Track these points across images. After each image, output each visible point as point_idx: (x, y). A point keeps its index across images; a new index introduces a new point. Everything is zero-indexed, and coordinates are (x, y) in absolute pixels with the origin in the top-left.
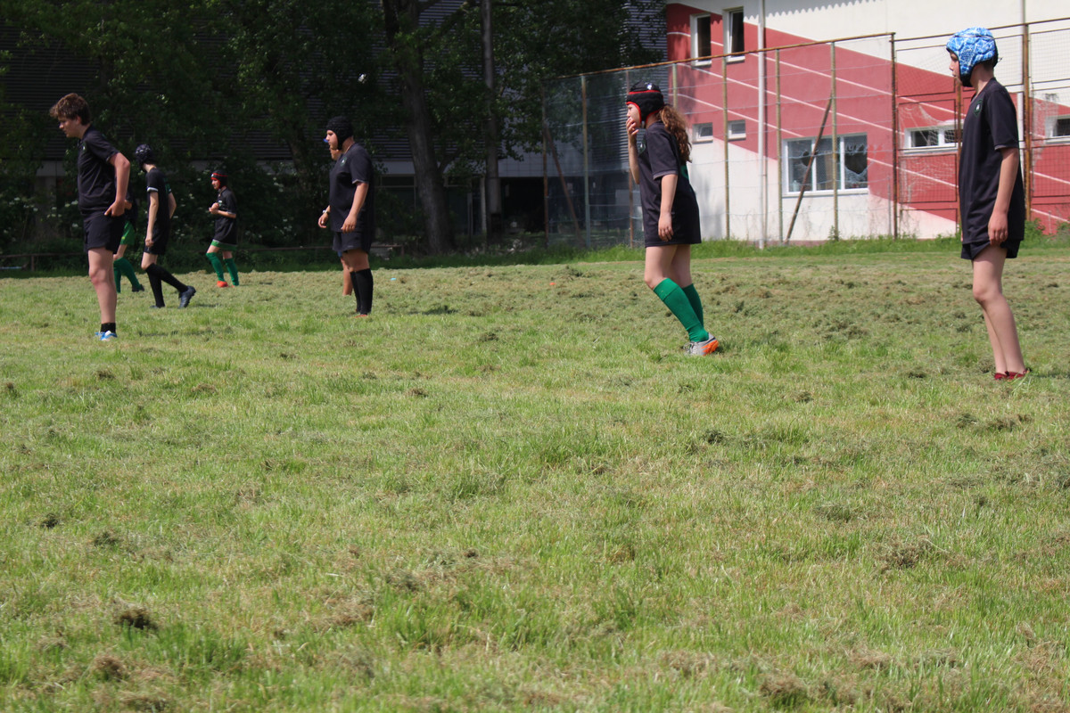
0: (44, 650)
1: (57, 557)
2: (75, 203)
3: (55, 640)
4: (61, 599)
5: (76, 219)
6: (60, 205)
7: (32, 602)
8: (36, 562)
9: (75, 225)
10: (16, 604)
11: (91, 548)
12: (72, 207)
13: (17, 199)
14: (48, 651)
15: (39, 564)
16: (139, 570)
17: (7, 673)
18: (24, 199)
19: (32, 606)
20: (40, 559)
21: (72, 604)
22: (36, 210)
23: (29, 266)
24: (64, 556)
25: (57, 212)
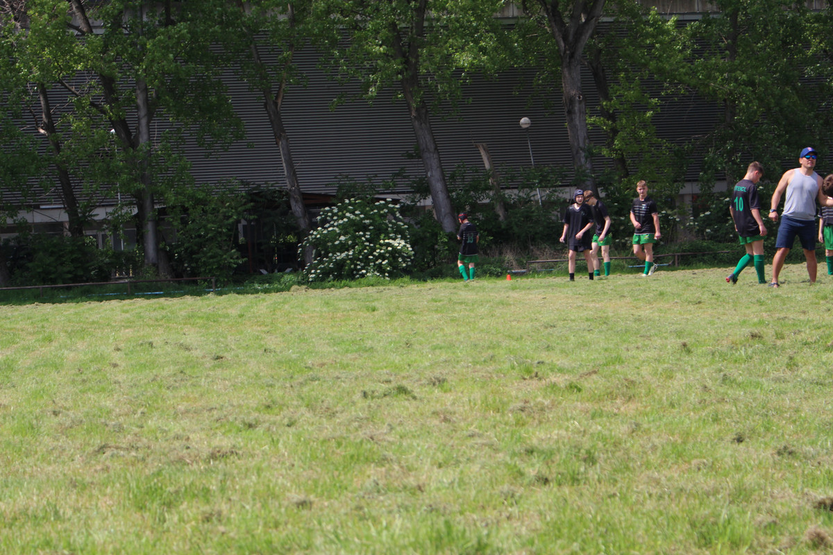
0: (762, 526)
1: (752, 463)
2: (708, 213)
3: (770, 519)
4: (763, 492)
5: (709, 225)
6: (696, 215)
7: (740, 494)
8: (735, 466)
9: (708, 230)
10: (729, 495)
11: (776, 456)
12: (706, 216)
13: (664, 212)
14: (765, 527)
15: (738, 468)
16: (819, 473)
17: (738, 541)
18: (669, 212)
19: (741, 497)
20: (738, 464)
21: (772, 496)
22: (678, 220)
23: (674, 263)
24: (757, 462)
25: (694, 221)
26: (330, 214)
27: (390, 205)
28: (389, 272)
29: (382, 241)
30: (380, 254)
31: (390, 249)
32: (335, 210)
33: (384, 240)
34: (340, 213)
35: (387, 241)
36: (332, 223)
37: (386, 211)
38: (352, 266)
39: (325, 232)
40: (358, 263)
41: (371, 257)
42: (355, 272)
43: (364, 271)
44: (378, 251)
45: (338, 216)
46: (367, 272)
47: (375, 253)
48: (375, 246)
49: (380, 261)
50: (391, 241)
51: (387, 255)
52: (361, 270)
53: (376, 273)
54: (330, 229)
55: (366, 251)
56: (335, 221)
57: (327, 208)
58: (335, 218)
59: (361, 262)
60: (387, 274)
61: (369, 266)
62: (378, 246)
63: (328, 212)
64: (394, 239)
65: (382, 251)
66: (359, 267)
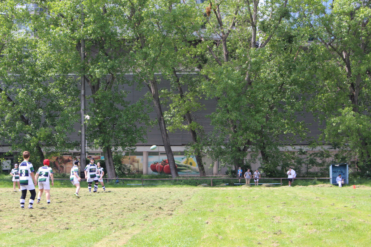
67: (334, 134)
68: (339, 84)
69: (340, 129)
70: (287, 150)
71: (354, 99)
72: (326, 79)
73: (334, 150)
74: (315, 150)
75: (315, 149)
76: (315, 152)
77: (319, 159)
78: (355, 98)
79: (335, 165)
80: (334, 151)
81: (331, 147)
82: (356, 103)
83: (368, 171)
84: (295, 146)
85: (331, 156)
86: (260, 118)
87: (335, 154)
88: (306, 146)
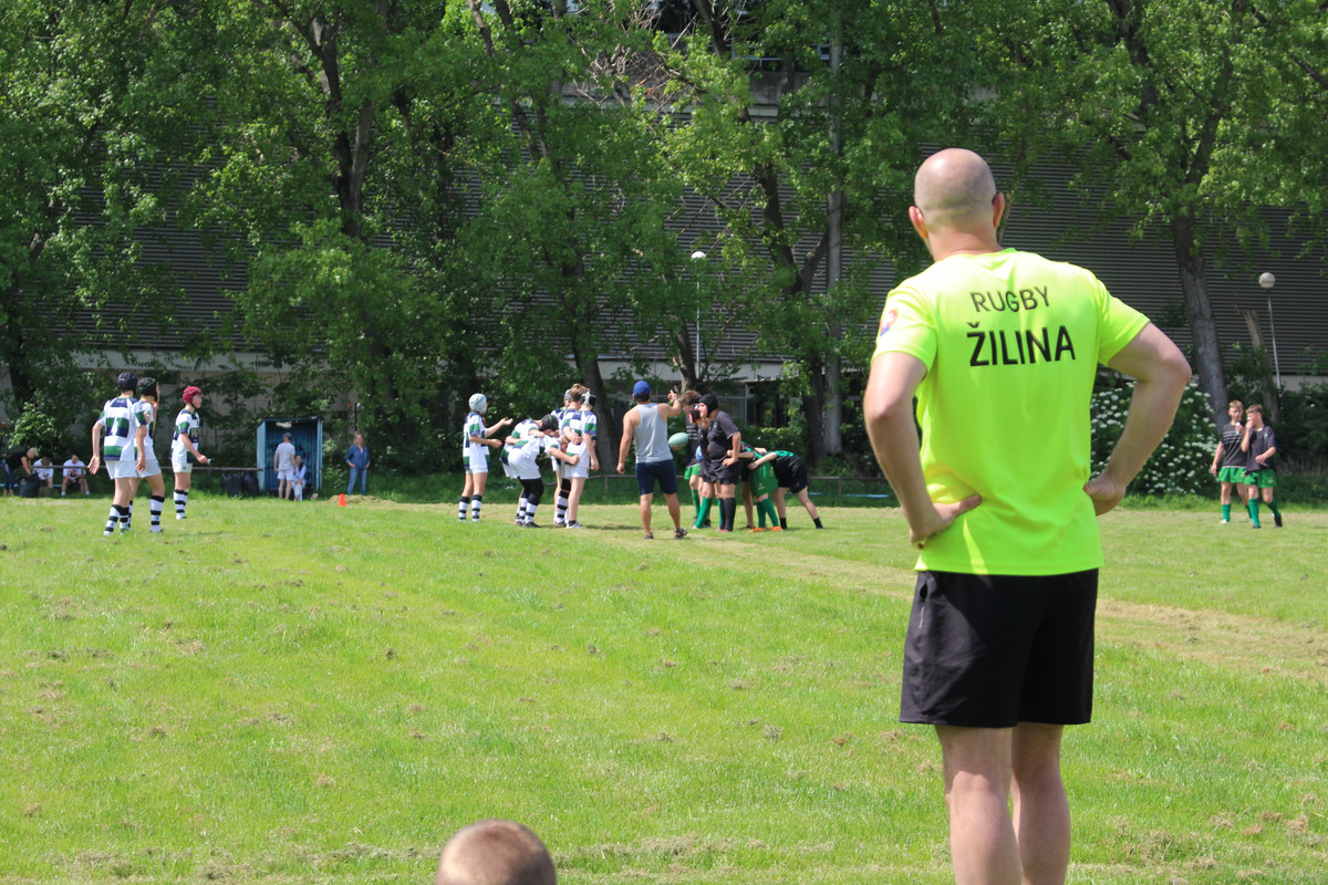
26: (1107, 402)
27: (1198, 394)
28: (1196, 488)
29: (1187, 444)
30: (1183, 460)
31: (1199, 455)
32: (1115, 398)
33: (1191, 442)
34: (1122, 402)
35: (1194, 444)
36: (1110, 413)
37: (1191, 400)
38: (1146, 476)
39: (1103, 426)
40: (1154, 472)
41: (1171, 464)
42: (1147, 485)
43: (1162, 485)
44: (1182, 456)
45: (1119, 405)
46: (1167, 486)
47: (1176, 460)
48: (1176, 449)
49: (1183, 471)
50: (1200, 445)
51: (1194, 463)
52: (1156, 482)
53: (1178, 488)
54: (1110, 422)
55: (1164, 455)
56: (1115, 412)
57: (1102, 394)
58: (1114, 408)
59: (1159, 472)
60: (1193, 491)
61: (1169, 477)
62: (1181, 450)
63: (1103, 399)
64: (1205, 442)
65: (1188, 457)
66: (1155, 479)
67: (277, 313)
68: (297, 137)
69: (295, 297)
70: (105, 366)
71: (347, 191)
72: (252, 117)
73: (276, 370)
74: (208, 368)
75: (209, 363)
76: (207, 376)
77: (223, 398)
78: (352, 186)
79: (279, 424)
80: (275, 374)
81: (265, 359)
82: (357, 205)
83: (389, 448)
84: (135, 353)
85: (263, 392)
86: (9, 245)
87: (278, 383)
88: (173, 354)
